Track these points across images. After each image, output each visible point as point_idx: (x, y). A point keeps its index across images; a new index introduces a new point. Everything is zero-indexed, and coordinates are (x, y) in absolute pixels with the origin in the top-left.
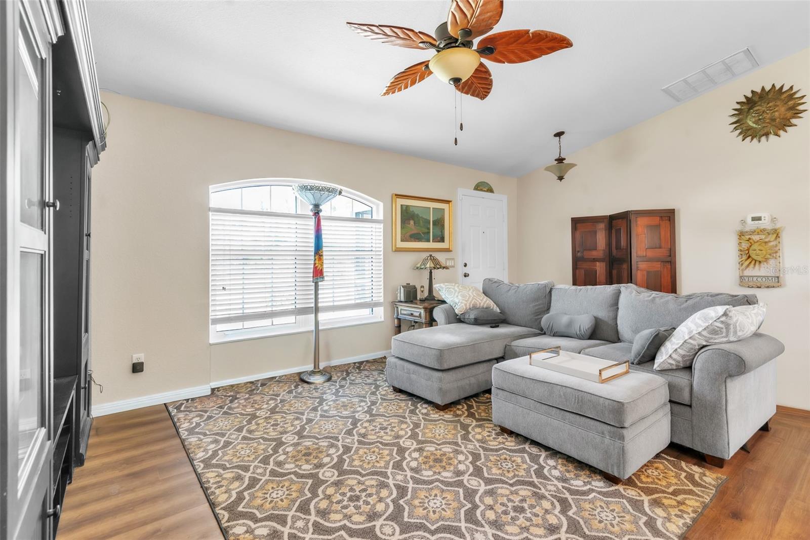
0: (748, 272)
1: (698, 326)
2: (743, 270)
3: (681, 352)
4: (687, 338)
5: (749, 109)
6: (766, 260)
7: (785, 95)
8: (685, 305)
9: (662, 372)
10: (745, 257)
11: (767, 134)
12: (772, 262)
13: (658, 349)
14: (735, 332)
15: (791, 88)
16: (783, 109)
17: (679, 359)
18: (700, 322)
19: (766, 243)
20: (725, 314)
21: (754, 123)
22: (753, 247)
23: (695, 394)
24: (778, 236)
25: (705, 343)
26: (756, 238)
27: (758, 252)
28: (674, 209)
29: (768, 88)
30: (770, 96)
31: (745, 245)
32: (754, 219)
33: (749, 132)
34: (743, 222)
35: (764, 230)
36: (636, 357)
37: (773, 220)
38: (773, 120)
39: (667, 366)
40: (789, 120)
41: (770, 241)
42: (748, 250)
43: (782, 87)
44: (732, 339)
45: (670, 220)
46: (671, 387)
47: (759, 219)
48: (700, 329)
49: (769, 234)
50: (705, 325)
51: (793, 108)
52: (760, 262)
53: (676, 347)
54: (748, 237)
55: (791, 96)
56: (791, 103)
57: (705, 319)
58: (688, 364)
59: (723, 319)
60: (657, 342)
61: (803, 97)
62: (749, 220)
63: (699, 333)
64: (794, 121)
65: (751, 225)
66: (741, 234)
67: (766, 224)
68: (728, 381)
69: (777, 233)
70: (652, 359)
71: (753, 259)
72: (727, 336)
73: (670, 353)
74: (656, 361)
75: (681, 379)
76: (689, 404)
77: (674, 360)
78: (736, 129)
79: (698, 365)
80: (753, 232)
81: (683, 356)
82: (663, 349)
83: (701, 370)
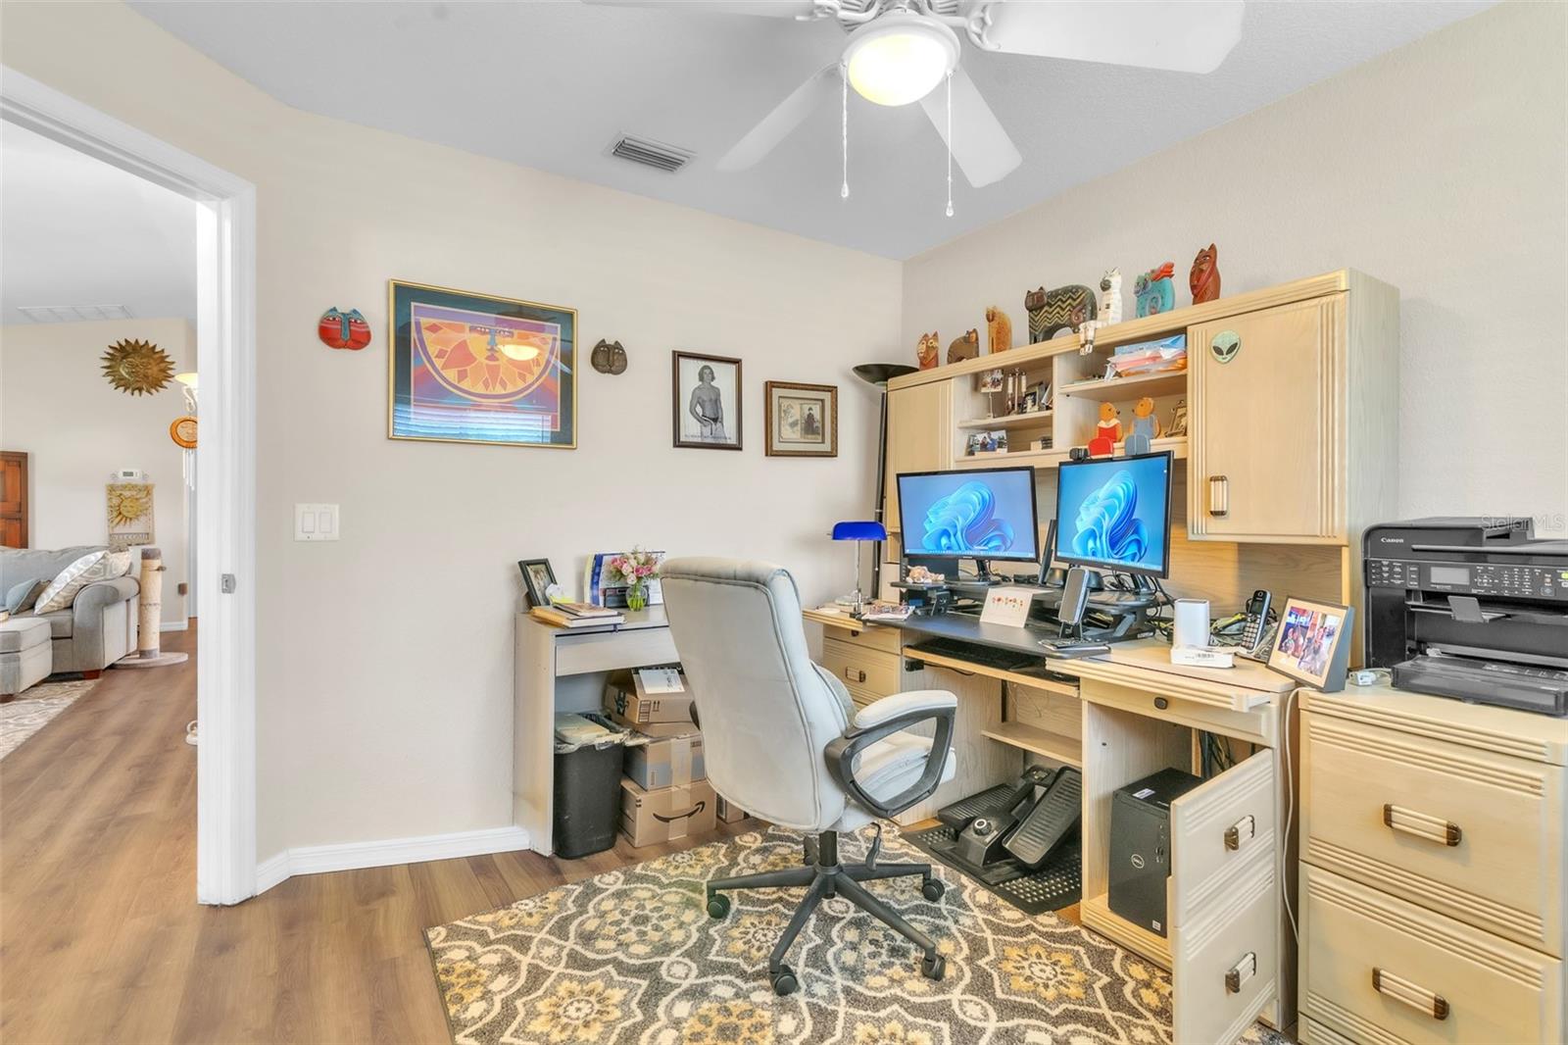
0: (118, 530)
1: (79, 569)
2: (113, 528)
3: (63, 594)
4: (69, 580)
5: (123, 358)
6: (137, 517)
7: (157, 356)
8: (59, 559)
9: (43, 615)
10: (115, 514)
11: (140, 390)
12: (143, 519)
13: (38, 596)
14: (111, 571)
15: (163, 351)
16: (155, 369)
17: (62, 600)
18: (81, 566)
19: (137, 499)
20: (104, 557)
21: (127, 373)
22: (124, 504)
23: (75, 625)
24: (148, 494)
25: (85, 583)
26: (127, 493)
27: (130, 509)
28: (26, 454)
29: (142, 343)
30: (143, 351)
31: (116, 501)
32: (125, 474)
33: (122, 382)
34: (114, 476)
35: (136, 486)
36: (13, 608)
37: (145, 476)
38: (146, 376)
39: (48, 609)
40: (160, 381)
41: (141, 498)
42: (119, 506)
43: (154, 347)
44: (110, 577)
45: (20, 466)
46: (53, 625)
47: (131, 474)
48: (82, 572)
49: (140, 490)
50: (85, 568)
51: (164, 371)
52: (131, 519)
53: (57, 591)
54: (118, 493)
55: (163, 359)
56: (163, 365)
57: (87, 563)
58: (69, 604)
59: (102, 561)
60: (37, 590)
61: (173, 363)
62: (120, 475)
63: (81, 575)
64: (165, 383)
65: (122, 480)
66: (111, 489)
67: (136, 479)
68: (105, 609)
69: (147, 490)
70: (32, 607)
71: (124, 516)
72: (105, 575)
73: (52, 596)
74: (36, 607)
75: (65, 616)
76: (70, 635)
77: (56, 602)
78: (107, 374)
79: (78, 603)
80: (124, 487)
81: (65, 598)
82: (44, 595)
83: (82, 604)
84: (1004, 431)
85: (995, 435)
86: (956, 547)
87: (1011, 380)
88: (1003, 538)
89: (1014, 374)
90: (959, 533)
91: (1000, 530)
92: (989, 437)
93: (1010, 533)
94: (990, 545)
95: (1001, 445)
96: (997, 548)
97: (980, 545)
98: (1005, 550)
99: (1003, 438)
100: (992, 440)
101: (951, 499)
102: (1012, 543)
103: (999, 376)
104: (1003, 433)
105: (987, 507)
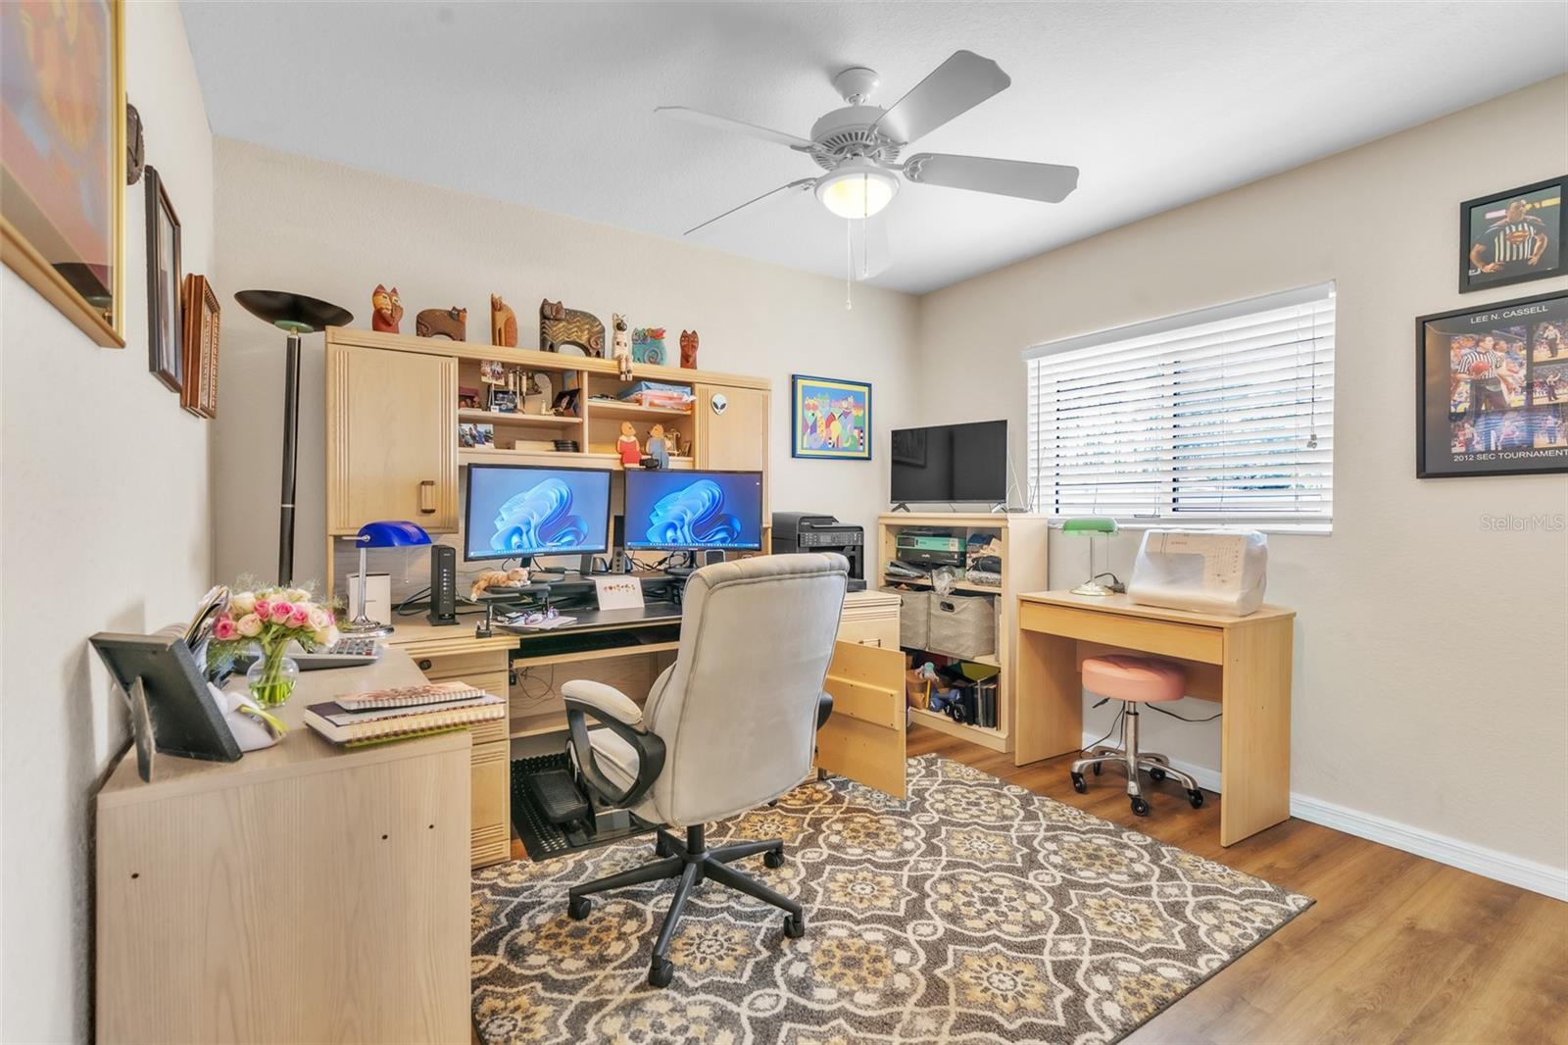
84: (491, 426)
85: (482, 428)
86: (527, 545)
87: (511, 376)
88: (577, 534)
89: (515, 372)
90: (532, 531)
91: (575, 526)
92: (476, 429)
93: (584, 527)
94: (563, 541)
95: (487, 438)
96: (570, 543)
97: (552, 541)
98: (577, 545)
99: (490, 433)
100: (478, 432)
101: (528, 495)
102: (585, 537)
103: (499, 369)
104: (490, 427)
105: (565, 505)
